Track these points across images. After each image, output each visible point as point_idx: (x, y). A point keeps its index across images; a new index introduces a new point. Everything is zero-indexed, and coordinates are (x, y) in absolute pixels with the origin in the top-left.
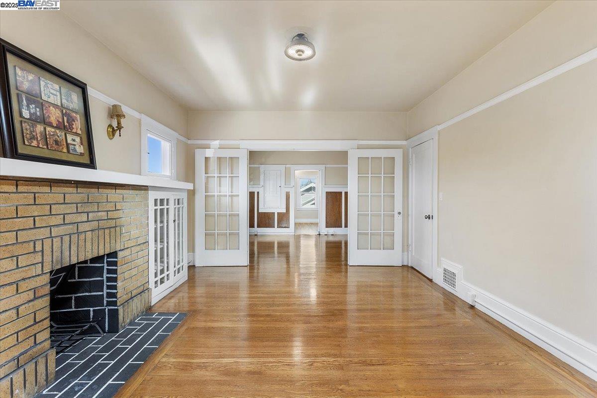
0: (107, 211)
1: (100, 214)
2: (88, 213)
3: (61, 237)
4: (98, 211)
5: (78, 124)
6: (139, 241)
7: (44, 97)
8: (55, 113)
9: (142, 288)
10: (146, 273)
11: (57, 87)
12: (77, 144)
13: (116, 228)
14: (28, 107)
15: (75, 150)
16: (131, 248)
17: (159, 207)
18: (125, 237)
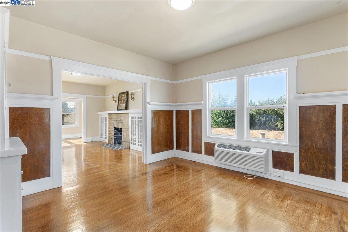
1: (119, 119)
5: (125, 101)
6: (127, 128)
7: (122, 99)
8: (123, 101)
9: (127, 141)
10: (129, 138)
11: (123, 96)
12: (124, 105)
13: (122, 123)
14: (120, 102)
15: (124, 107)
16: (125, 129)
17: (132, 119)
18: (124, 125)
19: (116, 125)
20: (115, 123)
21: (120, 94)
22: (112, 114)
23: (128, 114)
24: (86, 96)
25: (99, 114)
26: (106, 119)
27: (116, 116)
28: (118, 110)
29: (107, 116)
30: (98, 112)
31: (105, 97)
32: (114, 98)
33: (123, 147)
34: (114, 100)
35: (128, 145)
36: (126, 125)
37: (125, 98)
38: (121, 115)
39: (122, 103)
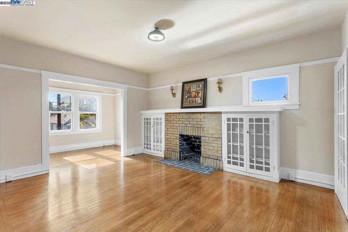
0: (197, 122)
1: (194, 122)
2: (189, 121)
3: (182, 127)
5: (200, 94)
6: (214, 136)
7: (191, 90)
8: (194, 93)
9: (217, 158)
10: (220, 152)
11: (195, 85)
12: (199, 101)
13: (201, 128)
14: (187, 95)
15: (198, 102)
16: (209, 137)
17: (231, 122)
18: (205, 132)
19: (185, 130)
20: (183, 127)
21: (184, 83)
22: (173, 113)
23: (219, 114)
24: (127, 86)
25: (141, 114)
27: (186, 117)
28: (182, 107)
30: (141, 111)
31: (149, 89)
32: (172, 90)
33: (204, 166)
34: (172, 93)
35: (218, 165)
36: (211, 132)
37: (201, 88)
38: (199, 116)
39: (193, 96)
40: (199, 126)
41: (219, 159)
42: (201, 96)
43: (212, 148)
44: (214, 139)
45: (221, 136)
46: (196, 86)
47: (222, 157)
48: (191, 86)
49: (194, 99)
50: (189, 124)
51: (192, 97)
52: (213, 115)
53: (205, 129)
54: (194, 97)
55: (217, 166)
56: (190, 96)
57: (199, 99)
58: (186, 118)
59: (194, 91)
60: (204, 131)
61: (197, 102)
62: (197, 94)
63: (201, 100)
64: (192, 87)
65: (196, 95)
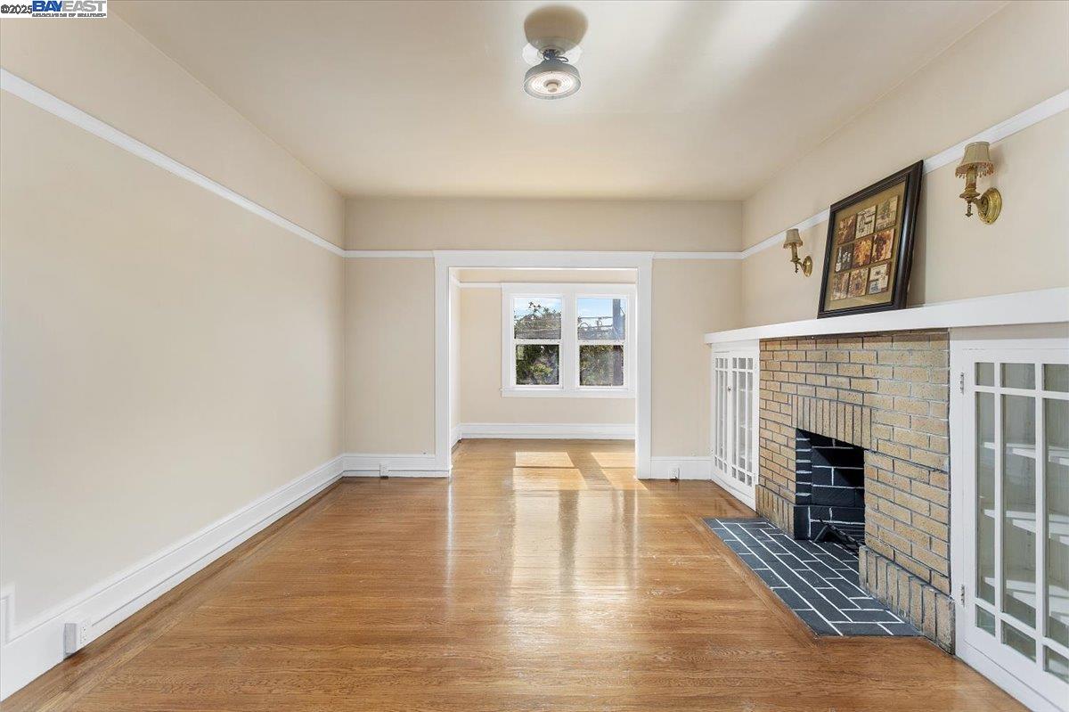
0: (850, 377)
1: (840, 379)
2: (826, 375)
3: (803, 397)
4: (838, 376)
5: (889, 243)
6: (917, 456)
7: (858, 235)
8: (865, 246)
9: (925, 574)
10: (940, 548)
11: (873, 209)
12: (881, 277)
13: (864, 409)
14: (842, 258)
15: (876, 288)
16: (894, 459)
17: (997, 390)
18: (881, 432)
19: (813, 415)
20: (807, 399)
21: (837, 208)
22: (783, 340)
23: (939, 339)
24: (650, 255)
25: (708, 344)
26: (746, 370)
27: (815, 356)
28: (823, 313)
29: (754, 353)
30: (706, 336)
31: (743, 255)
32: (794, 245)
33: (869, 593)
34: (796, 260)
35: (930, 613)
36: (904, 433)
37: (892, 217)
38: (858, 352)
39: (861, 260)
40: (858, 399)
41: (934, 581)
42: (889, 256)
43: (904, 516)
44: (914, 472)
45: (946, 463)
46: (876, 214)
47: (949, 577)
48: (857, 215)
49: (864, 271)
50: (826, 387)
51: (858, 266)
52: (910, 345)
53: (878, 416)
54: (864, 265)
55: (923, 615)
56: (851, 260)
57: (883, 269)
58: (816, 363)
59: (865, 238)
60: (874, 426)
61: (872, 285)
62: (875, 246)
63: (889, 273)
64: (859, 218)
65: (874, 253)
